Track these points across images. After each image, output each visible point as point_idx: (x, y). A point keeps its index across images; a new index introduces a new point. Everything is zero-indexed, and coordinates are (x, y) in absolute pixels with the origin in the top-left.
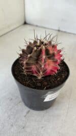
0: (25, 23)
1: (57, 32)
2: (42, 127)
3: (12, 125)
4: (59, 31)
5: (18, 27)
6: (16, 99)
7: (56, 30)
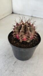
0: (13, 13)
1: (31, 17)
2: (23, 71)
3: (6, 70)
4: (32, 16)
5: (9, 15)
6: (8, 55)
7: (30, 16)
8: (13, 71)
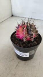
0: (12, 16)
3: (8, 74)
4: (31, 18)
5: (8, 18)
6: (9, 58)
8: (15, 75)
